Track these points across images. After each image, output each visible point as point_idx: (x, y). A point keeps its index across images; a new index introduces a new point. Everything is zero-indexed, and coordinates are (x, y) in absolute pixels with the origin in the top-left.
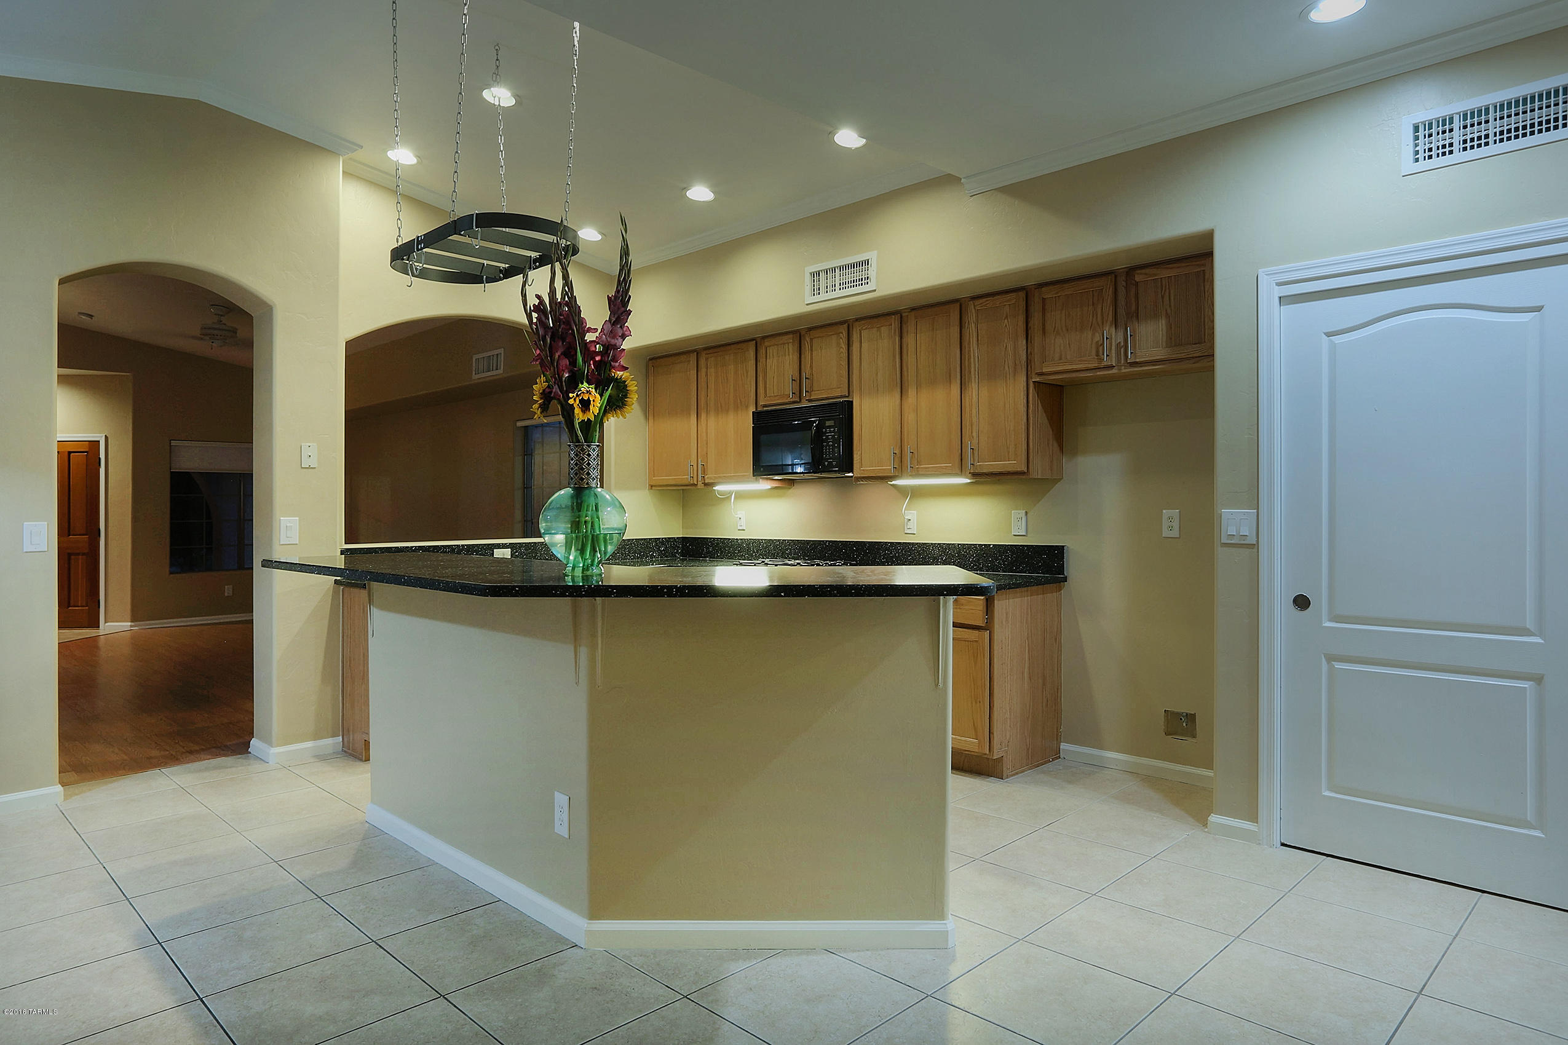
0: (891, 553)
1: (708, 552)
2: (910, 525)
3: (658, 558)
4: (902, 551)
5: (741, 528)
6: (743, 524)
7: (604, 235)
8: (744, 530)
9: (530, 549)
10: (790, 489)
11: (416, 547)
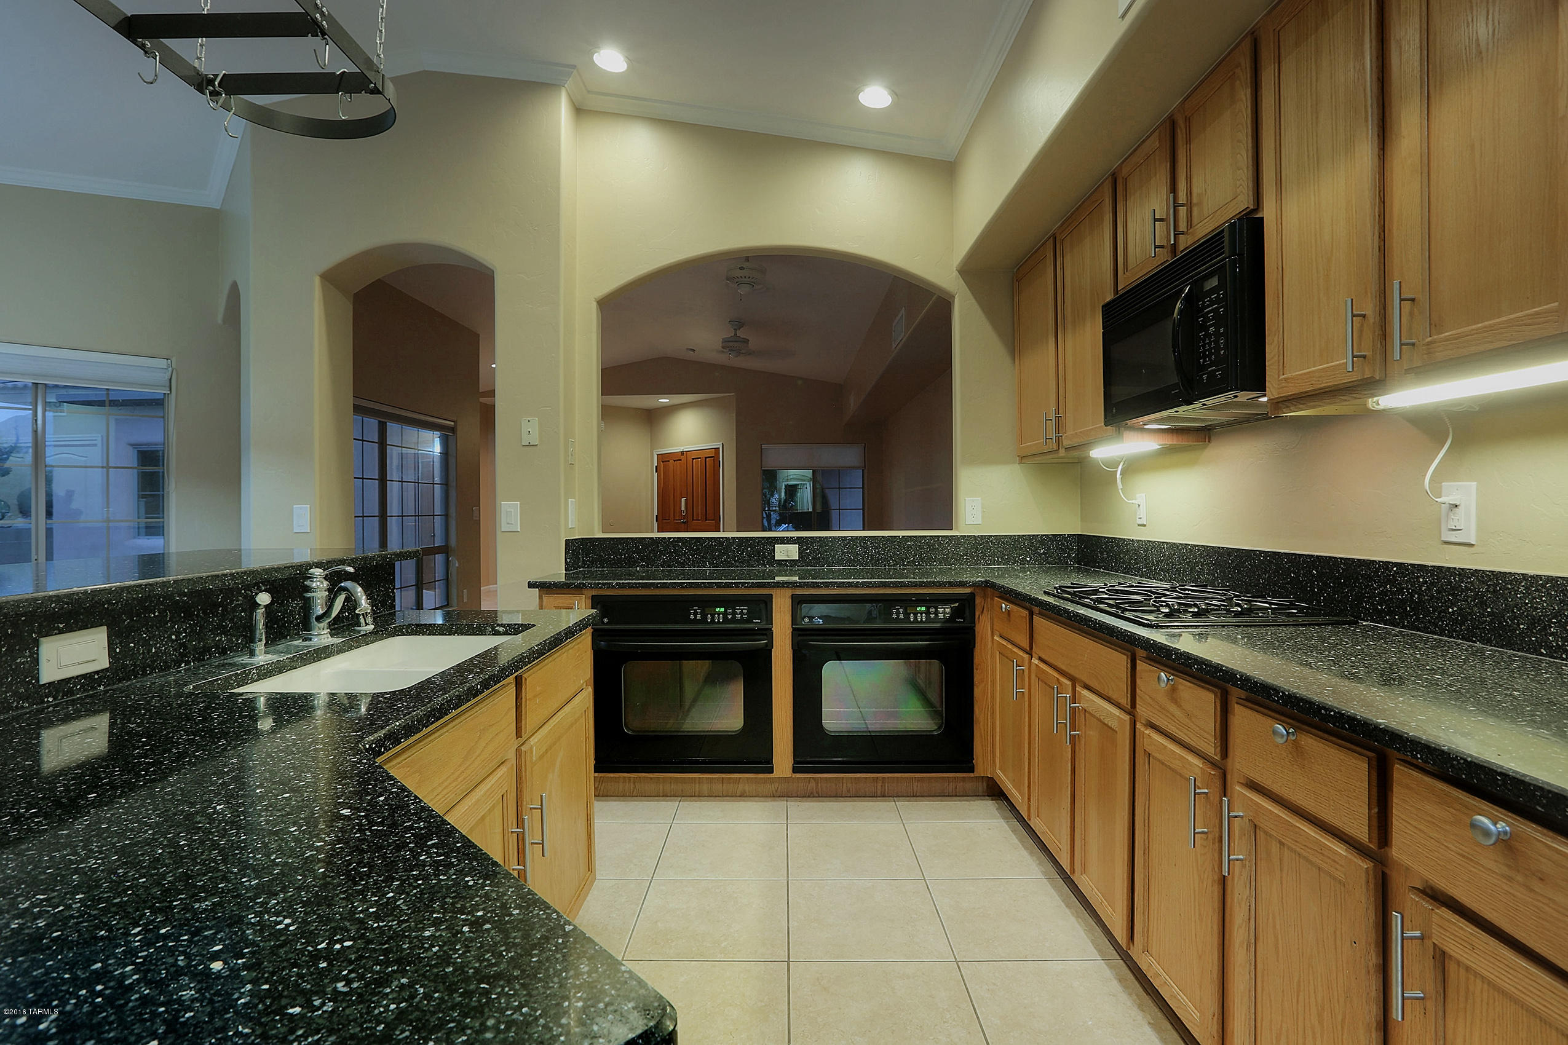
0: (1400, 591)
1: (1102, 560)
2: (1458, 519)
3: (1035, 564)
4: (1428, 588)
5: (1140, 523)
6: (1143, 515)
7: (897, 95)
8: (1145, 525)
9: (827, 545)
10: (1205, 448)
11: (674, 538)
